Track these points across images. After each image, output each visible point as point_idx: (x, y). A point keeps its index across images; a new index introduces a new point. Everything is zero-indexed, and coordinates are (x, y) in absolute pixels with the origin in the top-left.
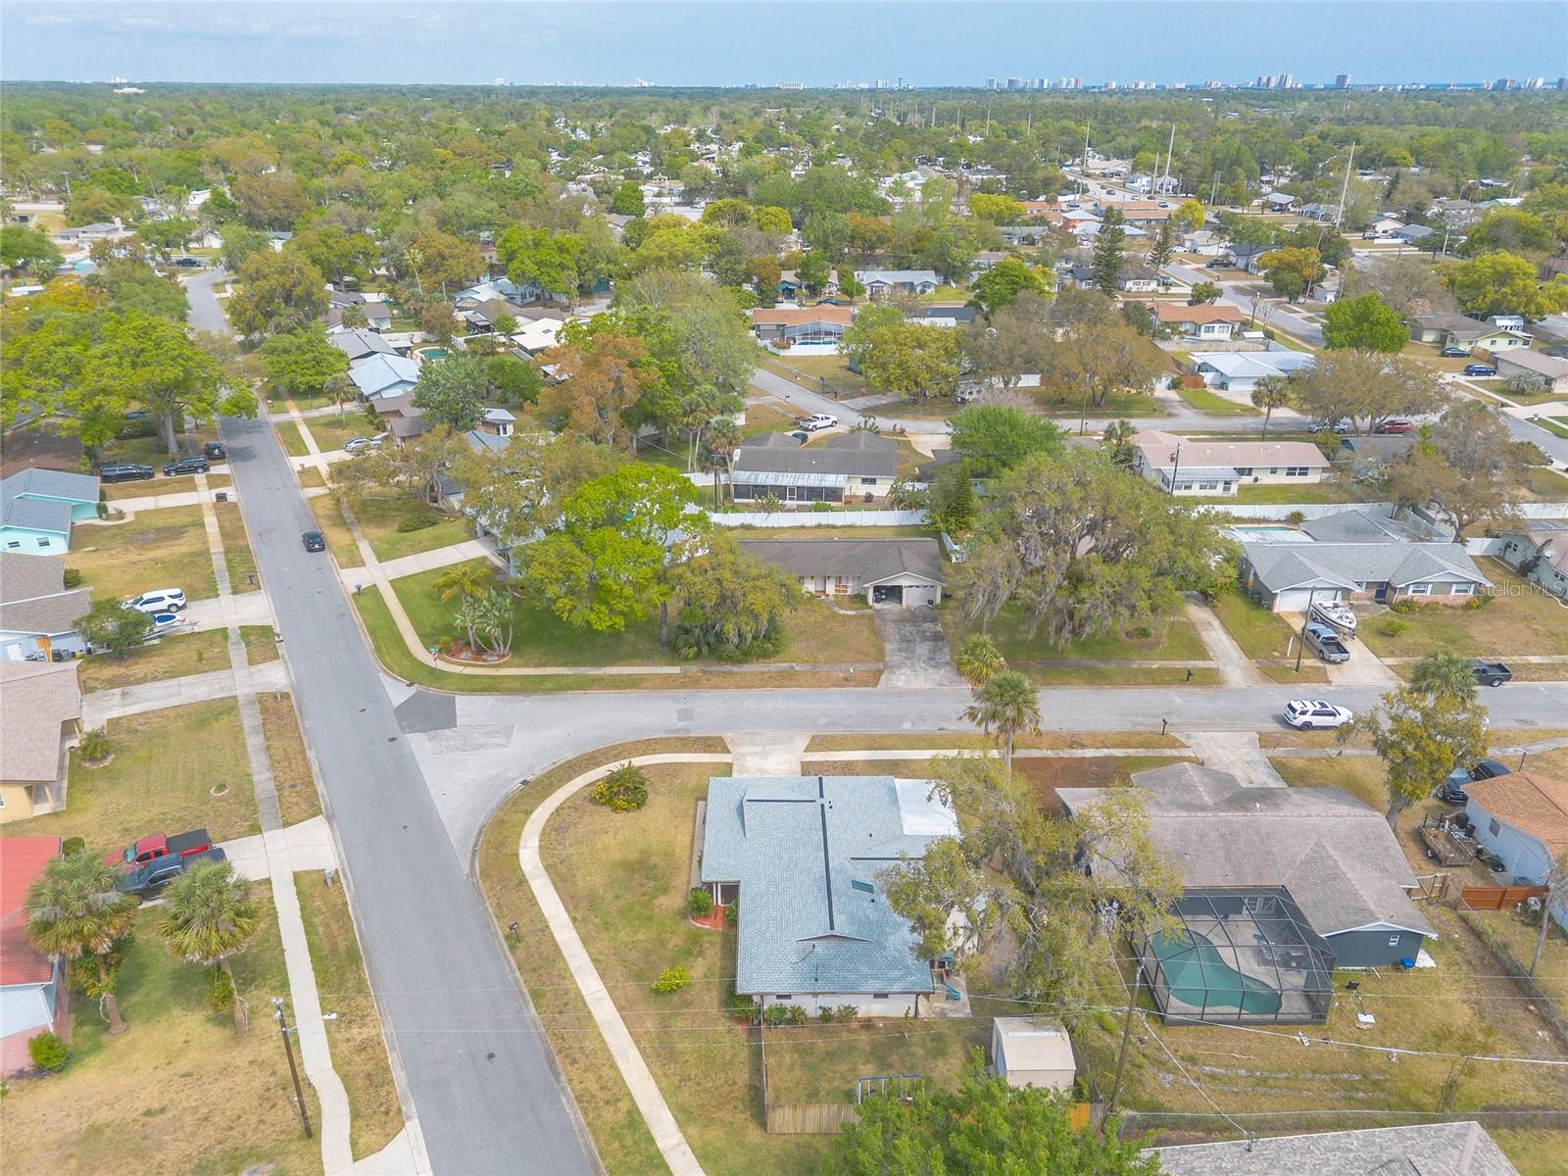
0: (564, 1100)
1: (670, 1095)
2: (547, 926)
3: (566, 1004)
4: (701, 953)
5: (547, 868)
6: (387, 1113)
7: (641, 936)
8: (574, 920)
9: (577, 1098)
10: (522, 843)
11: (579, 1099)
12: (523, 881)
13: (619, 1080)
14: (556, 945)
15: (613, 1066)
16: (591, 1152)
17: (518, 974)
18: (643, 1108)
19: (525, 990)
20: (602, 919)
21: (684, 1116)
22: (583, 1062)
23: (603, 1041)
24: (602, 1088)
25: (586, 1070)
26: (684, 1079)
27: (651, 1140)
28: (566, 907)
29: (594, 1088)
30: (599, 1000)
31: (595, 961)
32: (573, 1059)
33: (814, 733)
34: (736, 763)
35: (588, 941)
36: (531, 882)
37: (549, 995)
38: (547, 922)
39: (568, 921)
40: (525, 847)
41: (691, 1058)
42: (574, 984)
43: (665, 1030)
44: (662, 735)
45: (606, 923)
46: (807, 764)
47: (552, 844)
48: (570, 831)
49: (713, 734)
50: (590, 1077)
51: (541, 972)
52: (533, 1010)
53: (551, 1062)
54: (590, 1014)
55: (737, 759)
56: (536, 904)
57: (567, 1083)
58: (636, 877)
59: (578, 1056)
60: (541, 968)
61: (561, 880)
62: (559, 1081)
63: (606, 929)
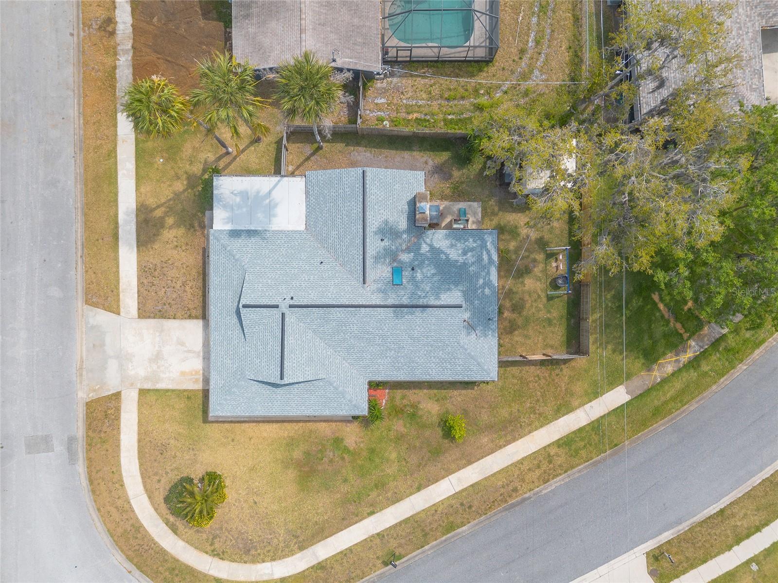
0: (544, 492)
1: (545, 420)
2: (378, 534)
3: (462, 504)
4: (414, 406)
5: (302, 548)
7: (394, 455)
8: (372, 513)
9: (545, 483)
10: (265, 578)
11: (546, 481)
12: (321, 566)
13: (533, 456)
14: (400, 523)
15: (521, 462)
16: (585, 468)
17: (426, 547)
18: (556, 437)
19: (444, 538)
20: (371, 490)
21: (564, 408)
22: (517, 484)
23: (499, 472)
24: (539, 467)
25: (523, 480)
26: (533, 410)
27: (581, 430)
28: (356, 522)
29: (538, 473)
30: (459, 480)
31: (419, 489)
32: (513, 491)
33: (80, 303)
34: (139, 386)
35: (396, 499)
36: (321, 559)
37: (451, 519)
38: (373, 536)
39: (372, 518)
40: (272, 574)
41: (515, 407)
42: (442, 502)
43: (489, 427)
44: (81, 467)
45: (376, 486)
46: (144, 313)
47: (269, 551)
48: (250, 538)
49: (80, 412)
50: (529, 477)
51: (427, 529)
52: (464, 528)
53: (513, 506)
54: (472, 486)
55: (132, 384)
56: (350, 549)
57: (532, 492)
58: (320, 468)
59: (511, 488)
60: (423, 530)
61: (322, 532)
62: (530, 498)
63: (383, 485)
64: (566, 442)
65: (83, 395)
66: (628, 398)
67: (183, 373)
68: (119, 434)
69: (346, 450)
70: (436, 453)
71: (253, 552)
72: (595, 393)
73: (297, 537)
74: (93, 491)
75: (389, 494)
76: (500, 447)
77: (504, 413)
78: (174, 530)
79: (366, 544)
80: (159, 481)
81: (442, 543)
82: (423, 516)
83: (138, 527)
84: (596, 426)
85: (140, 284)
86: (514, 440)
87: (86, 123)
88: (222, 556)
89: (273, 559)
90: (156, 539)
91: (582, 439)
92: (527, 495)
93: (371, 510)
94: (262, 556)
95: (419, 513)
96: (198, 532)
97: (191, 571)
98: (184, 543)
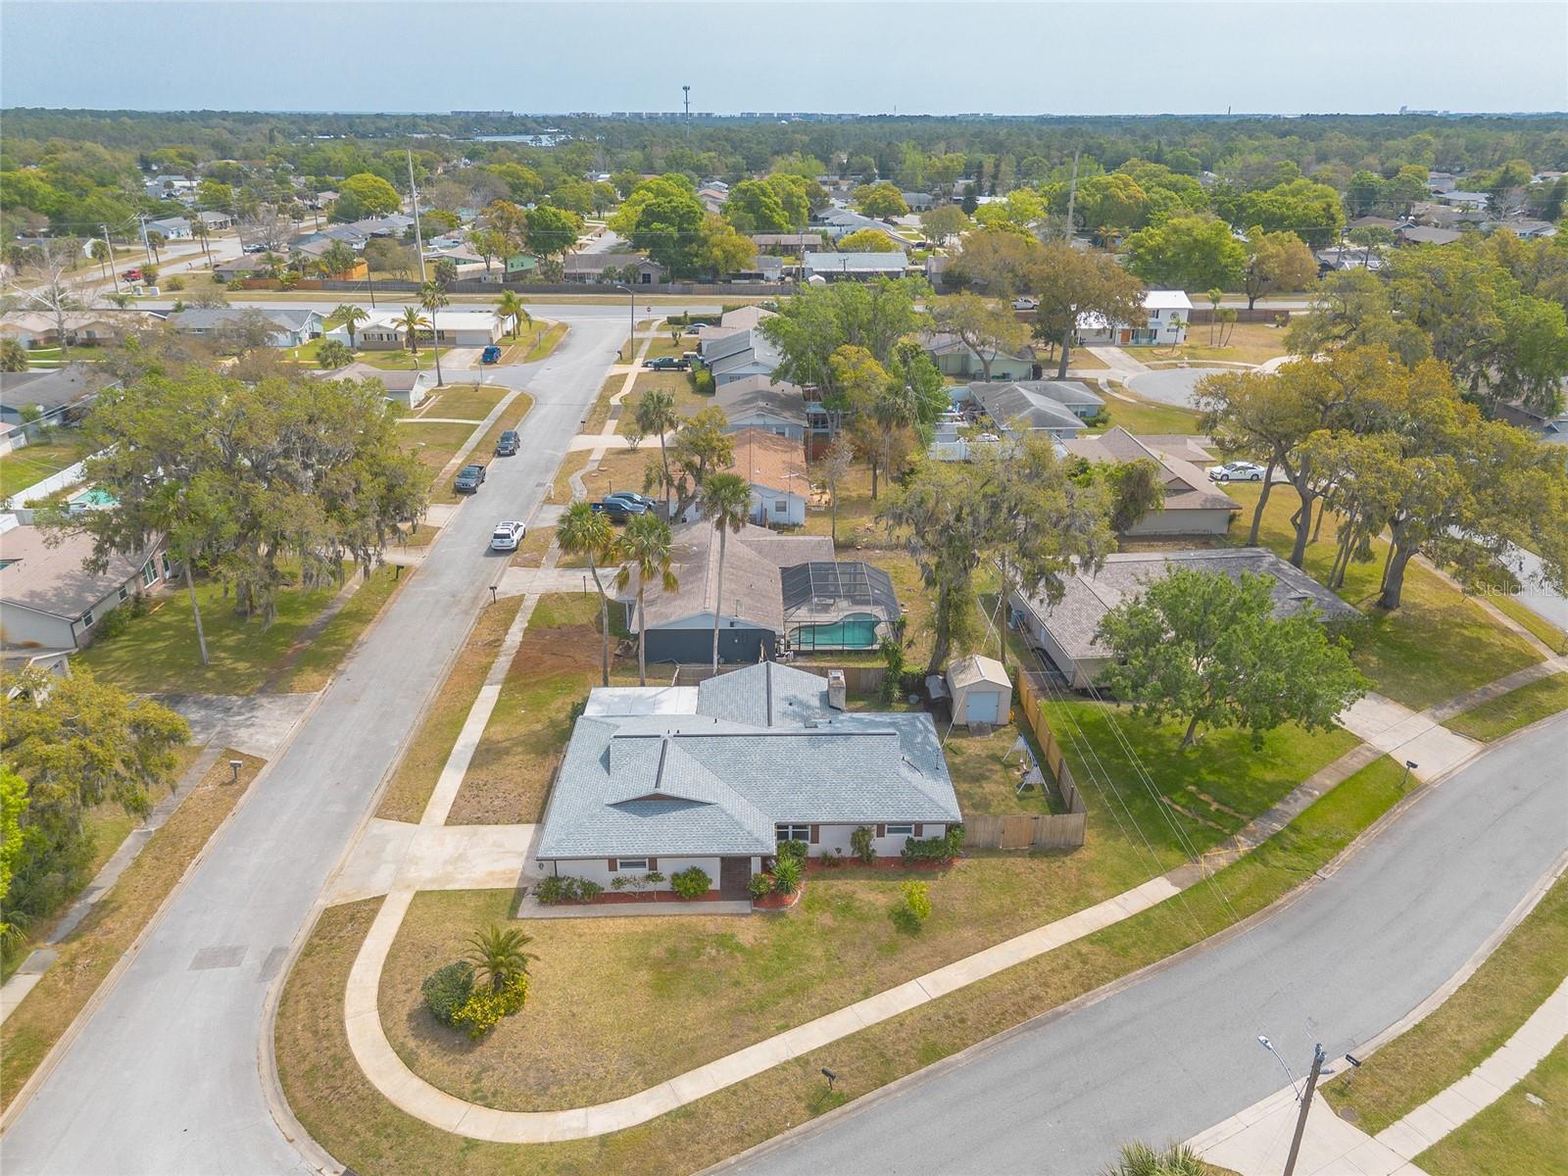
0: (1089, 1004)
2: (797, 1059)
3: (947, 1017)
4: (851, 896)
5: (650, 1083)
7: (819, 952)
8: (786, 1028)
9: (1086, 991)
11: (1087, 988)
12: (686, 1112)
13: (1055, 953)
14: (837, 1043)
15: (1036, 960)
16: (1147, 973)
17: (892, 1085)
18: (1082, 932)
19: (923, 1071)
20: (782, 996)
21: (1080, 900)
22: (1040, 991)
23: (1002, 972)
24: (1068, 968)
25: (1046, 985)
28: (755, 1043)
29: (1067, 976)
30: (935, 982)
31: (867, 994)
32: (1033, 999)
33: (366, 817)
34: (418, 888)
35: (827, 1008)
36: (685, 1102)
37: (932, 1038)
38: (787, 1062)
39: (786, 1036)
40: (585, 1129)
41: (1007, 901)
42: (911, 1012)
43: (969, 922)
44: (274, 987)
45: (790, 991)
46: (452, 820)
47: (585, 1088)
48: (553, 1067)
49: (310, 921)
50: (1055, 979)
51: (890, 1054)
52: (958, 1056)
53: (1040, 1024)
54: (960, 990)
55: (408, 887)
56: (745, 1084)
57: (1068, 1003)
58: (693, 966)
59: (1027, 994)
60: (882, 1055)
61: (690, 1058)
62: (1065, 1013)
63: (804, 989)
64: (1102, 938)
65: (324, 902)
66: (1175, 891)
67: (491, 873)
68: (364, 938)
69: (740, 948)
70: (889, 950)
71: (554, 1089)
72: (1125, 883)
73: (641, 1063)
74: (282, 1015)
75: (814, 1001)
76: (995, 943)
77: (991, 904)
78: (410, 1061)
79: (777, 1075)
80: (408, 991)
81: (920, 1078)
82: (877, 1031)
83: (343, 1061)
84: (1143, 919)
85: (460, 795)
86: (1016, 935)
87: (443, 694)
88: (490, 1100)
89: (592, 1102)
90: (370, 1077)
91: (1126, 935)
92: (1061, 1008)
93: (782, 1022)
94: (570, 1096)
95: (870, 1028)
96: (454, 1062)
97: (421, 1127)
98: (421, 1082)
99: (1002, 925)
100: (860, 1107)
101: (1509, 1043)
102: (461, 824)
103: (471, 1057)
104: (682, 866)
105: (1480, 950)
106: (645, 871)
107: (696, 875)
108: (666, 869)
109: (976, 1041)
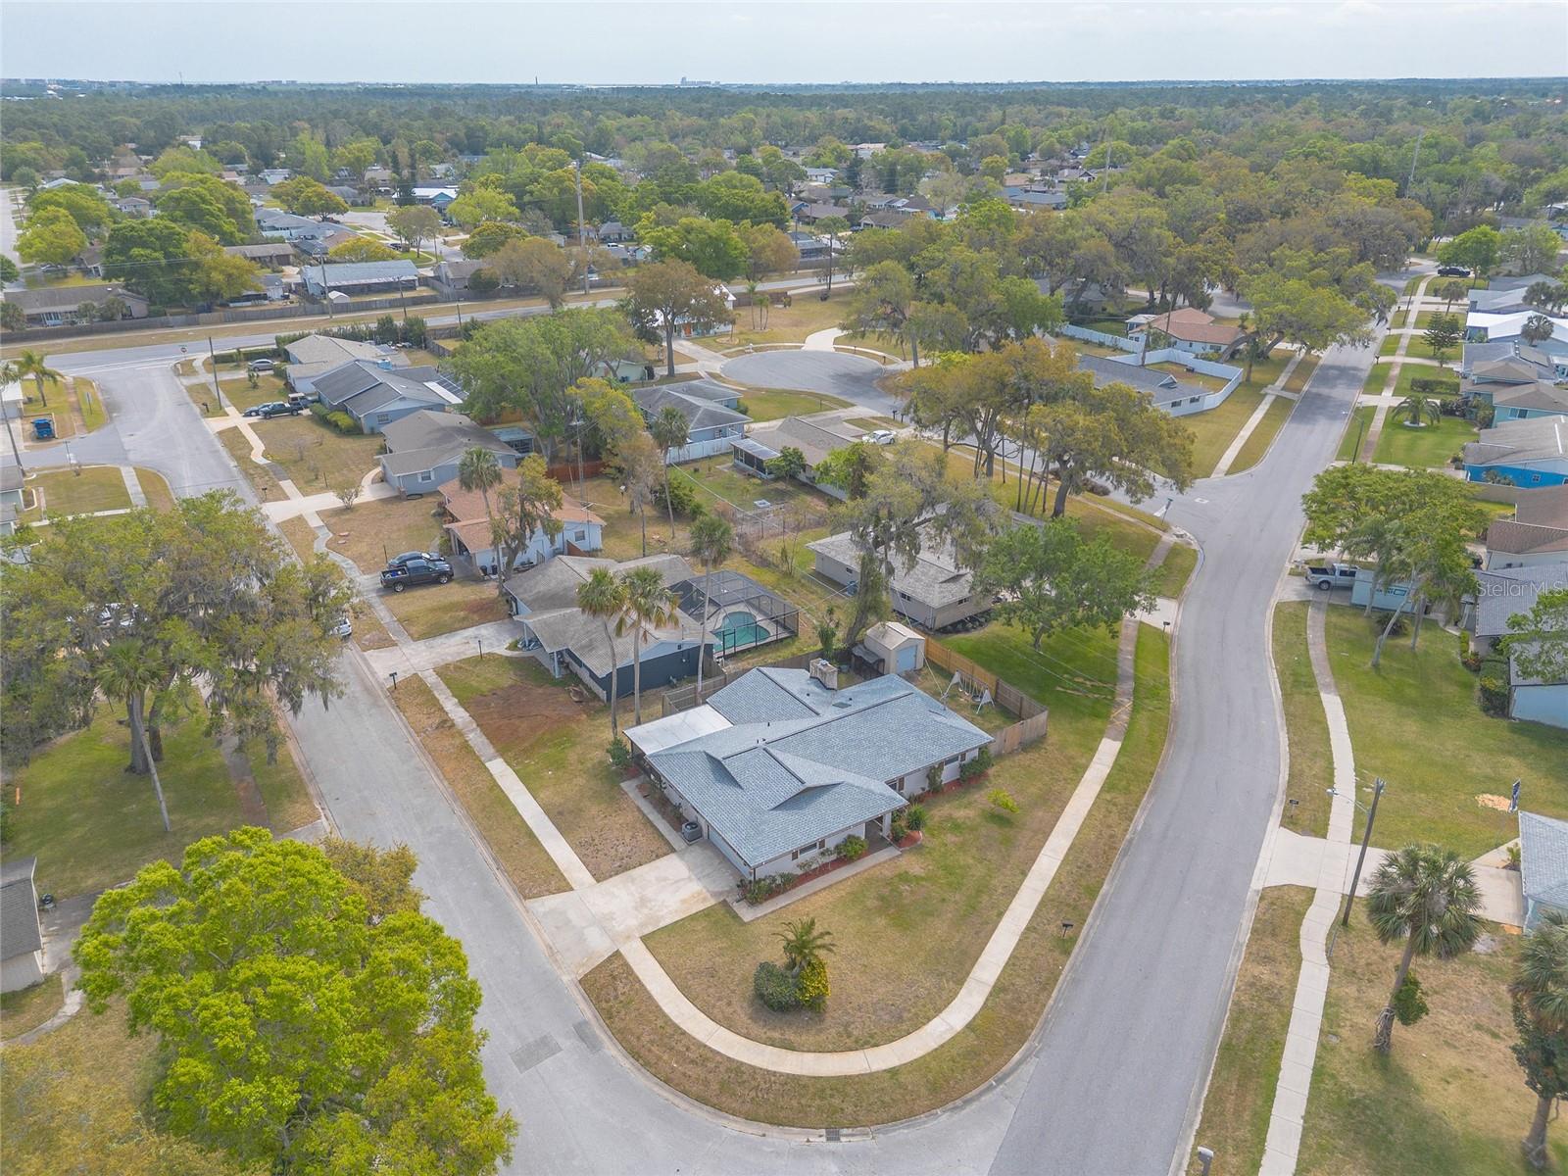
0: (1139, 828)
1: (1074, 781)
2: (1027, 929)
3: (1078, 868)
5: (961, 982)
6: (1273, 904)
7: (970, 861)
8: (1000, 915)
9: (1131, 821)
12: (999, 989)
13: (1096, 807)
14: (1038, 909)
15: (1090, 814)
16: (1149, 798)
17: (1089, 920)
18: (1097, 788)
20: (978, 896)
21: (1078, 769)
22: (1109, 832)
23: (1081, 828)
24: (1109, 812)
25: (1109, 826)
26: (1055, 779)
27: (1111, 776)
28: (994, 931)
29: (1114, 817)
31: (1024, 874)
32: (1110, 837)
33: (516, 903)
34: (638, 935)
35: (1012, 892)
36: (992, 983)
37: (1083, 883)
38: (1023, 933)
39: (1006, 919)
40: (952, 1028)
41: (1040, 785)
42: (1058, 872)
43: (1033, 806)
44: (612, 1050)
45: (979, 891)
46: (599, 877)
47: (924, 1005)
48: (890, 1002)
49: (577, 995)
50: (1110, 821)
51: (1070, 902)
52: (1105, 887)
53: (1126, 850)
54: (1069, 850)
55: (629, 937)
56: (1014, 957)
57: (1129, 833)
58: (905, 901)
59: (1105, 836)
60: (1068, 905)
61: (966, 957)
62: (1132, 838)
63: (986, 886)
64: (1109, 785)
65: (568, 978)
66: (1118, 745)
67: (683, 901)
68: (642, 986)
69: (920, 878)
70: (1008, 842)
71: (906, 1015)
72: (1089, 749)
73: (942, 975)
74: (646, 1065)
75: (999, 891)
76: (1060, 813)
77: (1034, 790)
78: (790, 1047)
80: (729, 1004)
81: (1098, 909)
82: (1051, 893)
83: (740, 1069)
84: (1119, 768)
85: (583, 856)
86: (1066, 803)
87: (452, 783)
88: (872, 1041)
89: (938, 1011)
90: (772, 1069)
91: (1119, 781)
92: (1128, 837)
93: (995, 912)
94: (921, 1015)
95: (1046, 893)
96: (820, 1031)
97: (846, 1080)
98: (812, 1055)
99: (1054, 802)
100: (1084, 941)
101: (1335, 765)
102: (611, 876)
103: (829, 1021)
104: (839, 839)
105: (1279, 723)
106: (815, 851)
107: (851, 840)
108: (830, 844)
109: (1106, 875)
